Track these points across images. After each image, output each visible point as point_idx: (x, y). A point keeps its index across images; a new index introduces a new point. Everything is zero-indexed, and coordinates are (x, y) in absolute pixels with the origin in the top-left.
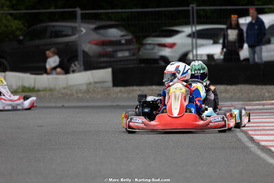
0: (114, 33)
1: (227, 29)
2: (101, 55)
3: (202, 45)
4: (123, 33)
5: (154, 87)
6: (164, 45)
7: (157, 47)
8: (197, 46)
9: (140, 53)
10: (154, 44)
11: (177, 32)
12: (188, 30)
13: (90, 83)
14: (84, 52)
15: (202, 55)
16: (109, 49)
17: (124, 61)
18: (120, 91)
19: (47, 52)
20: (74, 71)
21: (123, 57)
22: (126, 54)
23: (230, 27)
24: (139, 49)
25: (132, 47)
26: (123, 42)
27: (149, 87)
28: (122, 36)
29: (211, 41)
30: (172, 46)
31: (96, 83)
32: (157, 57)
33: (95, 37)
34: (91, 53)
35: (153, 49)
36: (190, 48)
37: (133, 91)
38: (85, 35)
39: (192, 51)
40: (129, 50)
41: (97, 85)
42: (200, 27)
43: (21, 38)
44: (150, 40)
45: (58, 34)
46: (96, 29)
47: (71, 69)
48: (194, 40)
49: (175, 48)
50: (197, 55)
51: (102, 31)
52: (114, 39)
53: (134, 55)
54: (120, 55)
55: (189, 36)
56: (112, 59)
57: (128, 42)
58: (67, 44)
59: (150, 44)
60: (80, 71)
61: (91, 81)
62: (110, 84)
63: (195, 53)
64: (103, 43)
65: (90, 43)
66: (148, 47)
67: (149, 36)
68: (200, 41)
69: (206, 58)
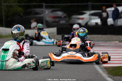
2: (54, 22)
15: (93, 23)
16: (57, 20)
28: (62, 15)
29: (98, 17)
30: (82, 19)
40: (65, 20)
43: (22, 15)
54: (61, 22)
64: (55, 17)
69: (94, 24)
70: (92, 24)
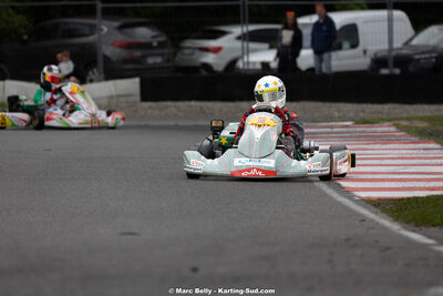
0: (144, 33)
1: (283, 29)
2: (126, 61)
3: (255, 51)
4: (154, 34)
5: (193, 103)
6: (207, 50)
7: (198, 52)
8: (248, 52)
9: (177, 59)
10: (194, 48)
11: (223, 33)
12: (237, 30)
13: (111, 97)
14: (105, 56)
15: (254, 63)
16: (137, 53)
17: (155, 68)
18: (150, 108)
19: (59, 56)
20: (91, 81)
21: (155, 64)
22: (159, 60)
23: (286, 27)
24: (175, 55)
25: (166, 51)
26: (155, 44)
27: (187, 103)
28: (154, 37)
29: (267, 46)
30: (217, 50)
31: (119, 96)
32: (198, 65)
33: (120, 37)
34: (114, 59)
35: (192, 54)
36: (240, 53)
37: (166, 107)
38: (107, 36)
39: (242, 57)
40: (162, 55)
41: (121, 99)
42: (252, 27)
43: (25, 37)
44: (189, 43)
45: (72, 33)
46: (121, 28)
47: (89, 78)
48: (245, 44)
49: (221, 53)
50: (248, 63)
51: (128, 31)
52: (143, 40)
53: (168, 61)
54: (151, 61)
55: (239, 38)
56: (140, 67)
57: (161, 45)
58: (83, 46)
59: (189, 48)
60: (99, 81)
61: (114, 93)
62: (138, 98)
63: (245, 59)
64: (130, 46)
65: (112, 45)
66: (186, 51)
67: (188, 38)
68: (252, 45)
69: (259, 67)
70: (251, 67)
